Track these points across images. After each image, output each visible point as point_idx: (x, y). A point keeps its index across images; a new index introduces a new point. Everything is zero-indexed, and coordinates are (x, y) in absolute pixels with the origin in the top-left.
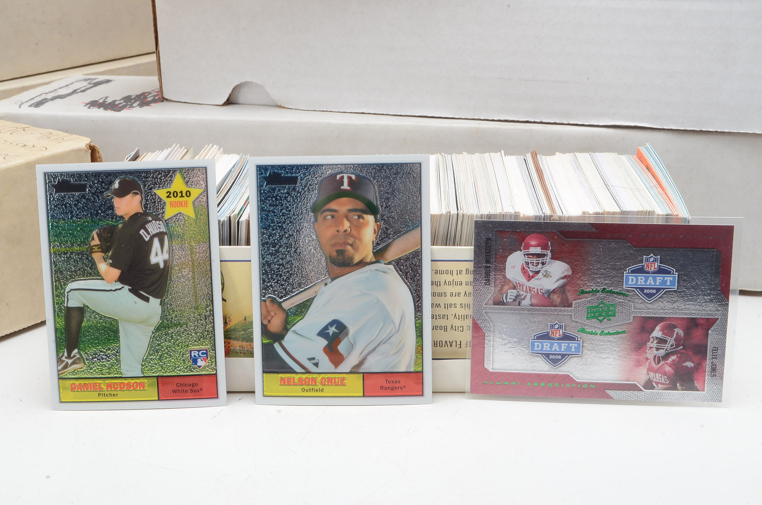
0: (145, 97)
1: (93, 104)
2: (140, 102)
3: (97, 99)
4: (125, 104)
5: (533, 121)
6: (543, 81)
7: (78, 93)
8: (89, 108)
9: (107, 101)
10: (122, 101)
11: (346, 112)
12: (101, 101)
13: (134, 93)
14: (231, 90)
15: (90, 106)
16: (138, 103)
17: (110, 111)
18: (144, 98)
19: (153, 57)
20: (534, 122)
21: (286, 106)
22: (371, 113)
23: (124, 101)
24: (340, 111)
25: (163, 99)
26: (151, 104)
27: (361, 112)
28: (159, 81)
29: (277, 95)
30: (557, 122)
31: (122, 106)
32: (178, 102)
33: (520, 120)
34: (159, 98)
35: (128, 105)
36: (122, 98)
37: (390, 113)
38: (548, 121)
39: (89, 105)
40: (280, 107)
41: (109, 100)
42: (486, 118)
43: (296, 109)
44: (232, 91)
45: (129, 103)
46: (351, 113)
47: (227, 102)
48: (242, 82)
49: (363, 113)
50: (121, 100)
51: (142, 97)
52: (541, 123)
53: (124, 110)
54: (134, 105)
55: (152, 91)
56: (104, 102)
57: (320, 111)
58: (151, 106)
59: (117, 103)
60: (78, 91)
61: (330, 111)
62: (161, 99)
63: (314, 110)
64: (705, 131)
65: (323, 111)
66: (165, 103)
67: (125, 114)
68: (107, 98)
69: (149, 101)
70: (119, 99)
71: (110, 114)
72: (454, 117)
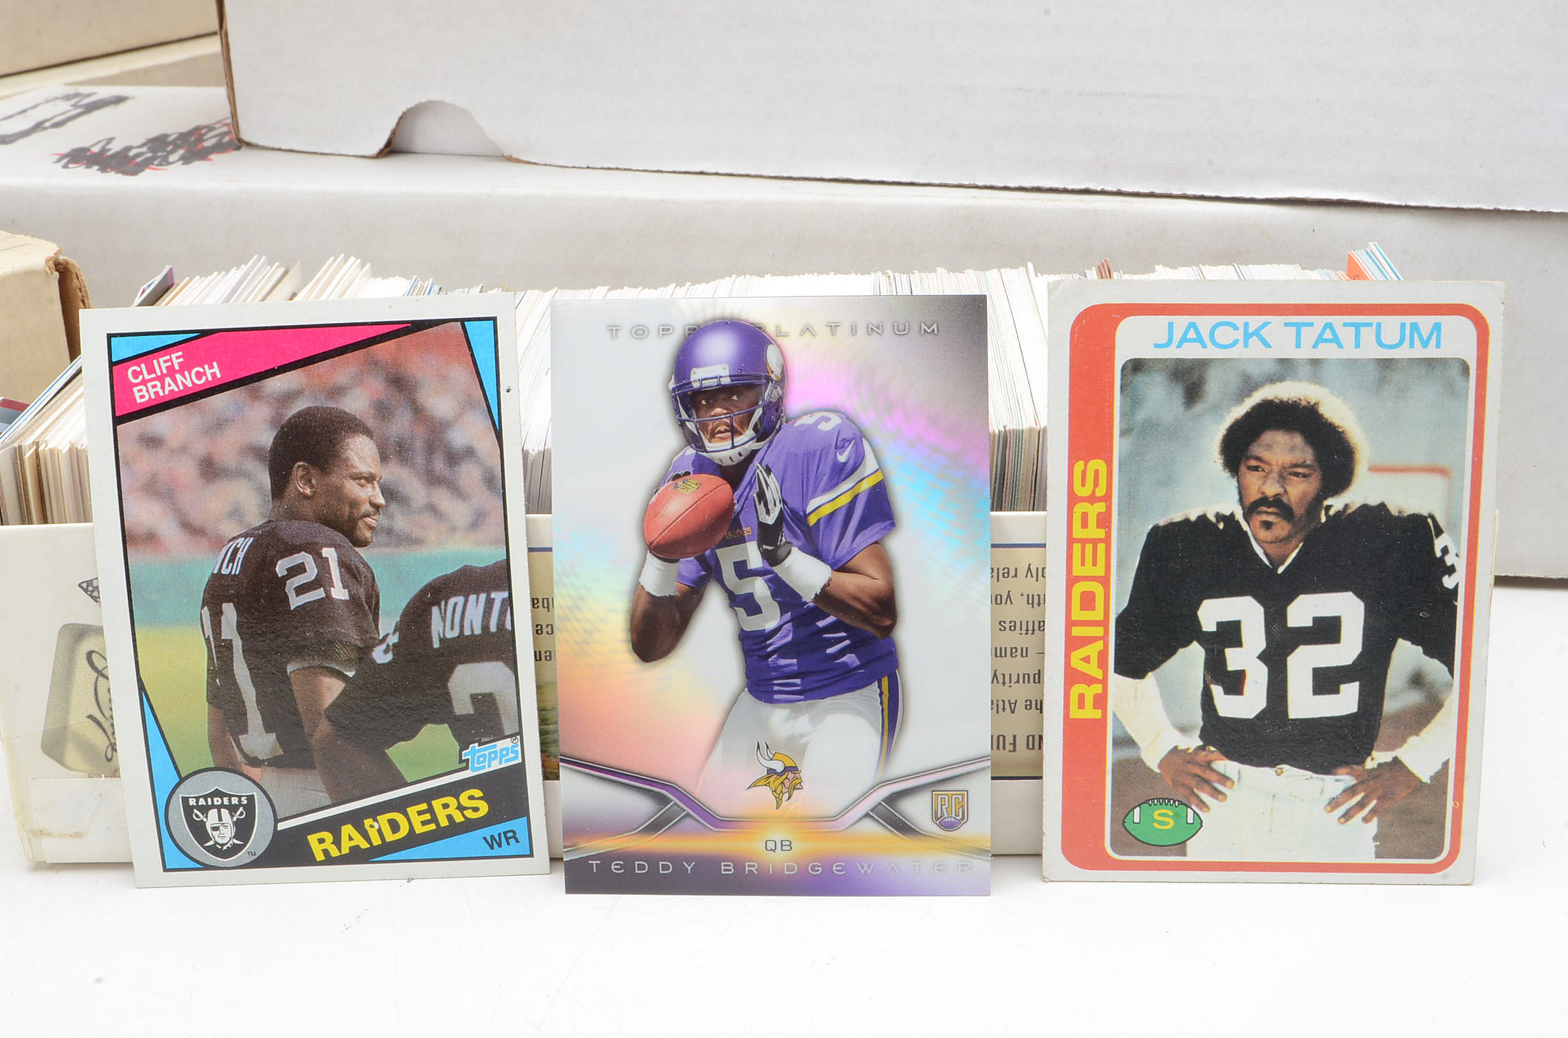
0: (200, 139)
1: (78, 157)
2: (186, 151)
3: (85, 144)
4: (150, 155)
5: (1099, 189)
6: (1124, 94)
7: (45, 128)
8: (65, 166)
9: (109, 150)
10: (144, 149)
11: (661, 172)
12: (96, 149)
13: (174, 127)
14: (396, 120)
15: (69, 162)
16: (181, 152)
17: (113, 173)
18: (196, 140)
19: (213, 46)
20: (1103, 192)
21: (523, 158)
22: (720, 171)
23: (151, 150)
24: (649, 169)
25: (240, 144)
26: (212, 157)
27: (698, 170)
28: (230, 102)
29: (501, 134)
30: (1157, 191)
31: (142, 161)
32: (273, 149)
33: (1070, 187)
34: (231, 141)
35: (158, 158)
36: (143, 141)
37: (764, 173)
38: (1136, 190)
39: (65, 161)
40: (510, 159)
41: (115, 147)
42: (989, 184)
43: (546, 165)
44: (398, 124)
45: (159, 154)
46: (674, 172)
47: (388, 150)
48: (420, 103)
49: (701, 173)
50: (143, 145)
51: (193, 139)
52: (1119, 193)
53: (147, 171)
54: (172, 158)
55: (218, 122)
56: (104, 150)
57: (602, 168)
58: (210, 160)
59: (132, 153)
60: (47, 124)
61: (625, 169)
62: (236, 142)
63: (588, 167)
64: (1507, 211)
65: (609, 169)
66: (244, 152)
67: (149, 180)
68: (110, 140)
69: (208, 147)
70: (139, 143)
71: (113, 181)
72: (915, 181)
